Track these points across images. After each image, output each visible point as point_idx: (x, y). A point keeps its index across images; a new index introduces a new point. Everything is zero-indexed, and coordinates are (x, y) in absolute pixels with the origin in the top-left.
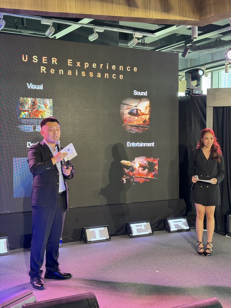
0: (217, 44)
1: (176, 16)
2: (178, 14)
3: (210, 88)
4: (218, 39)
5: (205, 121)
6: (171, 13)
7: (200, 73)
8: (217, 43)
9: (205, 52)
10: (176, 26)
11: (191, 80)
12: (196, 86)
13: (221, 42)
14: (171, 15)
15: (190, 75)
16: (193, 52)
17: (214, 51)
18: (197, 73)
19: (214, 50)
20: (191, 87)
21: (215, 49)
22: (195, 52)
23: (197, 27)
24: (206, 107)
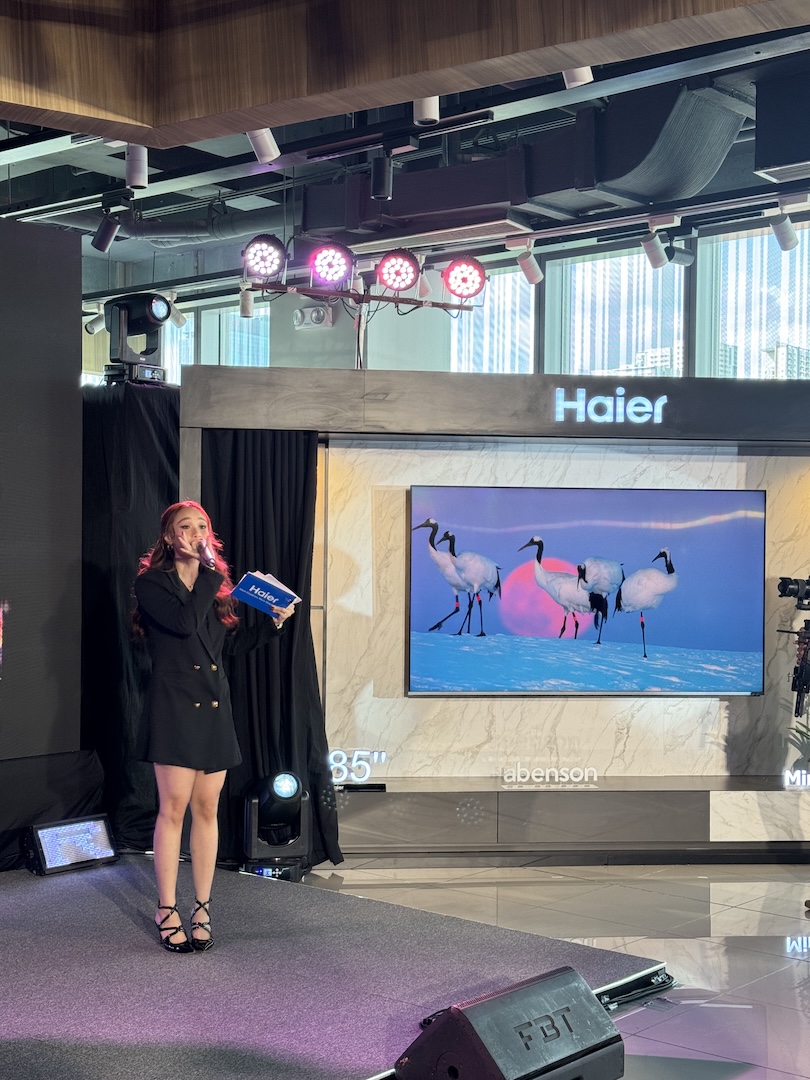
0: (213, 219)
1: (71, 103)
2: (76, 97)
3: (191, 362)
4: (217, 203)
5: (176, 478)
6: (52, 88)
7: (159, 309)
8: (215, 215)
9: (174, 243)
10: (73, 138)
11: (125, 330)
12: (144, 353)
13: (226, 213)
14: (52, 95)
15: (123, 312)
16: (133, 238)
17: (205, 241)
18: (147, 310)
19: (205, 239)
20: (128, 354)
21: (208, 235)
22: (140, 239)
23: (146, 150)
24: (177, 427)
